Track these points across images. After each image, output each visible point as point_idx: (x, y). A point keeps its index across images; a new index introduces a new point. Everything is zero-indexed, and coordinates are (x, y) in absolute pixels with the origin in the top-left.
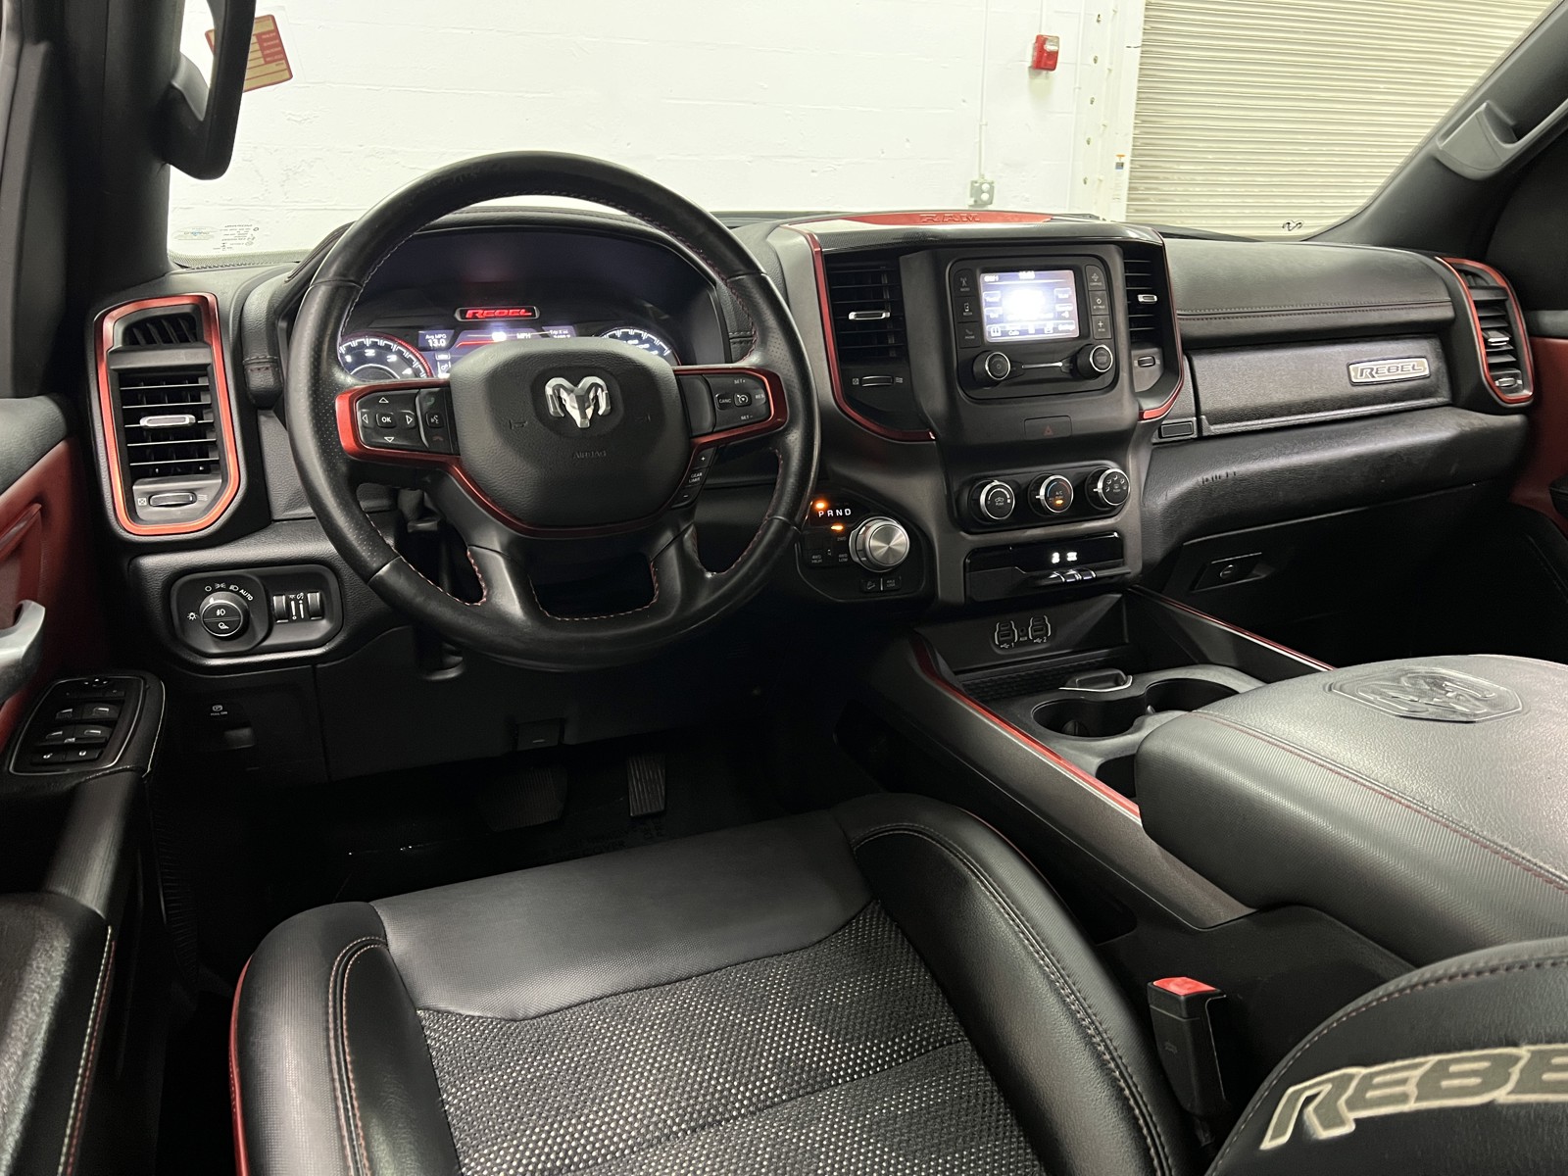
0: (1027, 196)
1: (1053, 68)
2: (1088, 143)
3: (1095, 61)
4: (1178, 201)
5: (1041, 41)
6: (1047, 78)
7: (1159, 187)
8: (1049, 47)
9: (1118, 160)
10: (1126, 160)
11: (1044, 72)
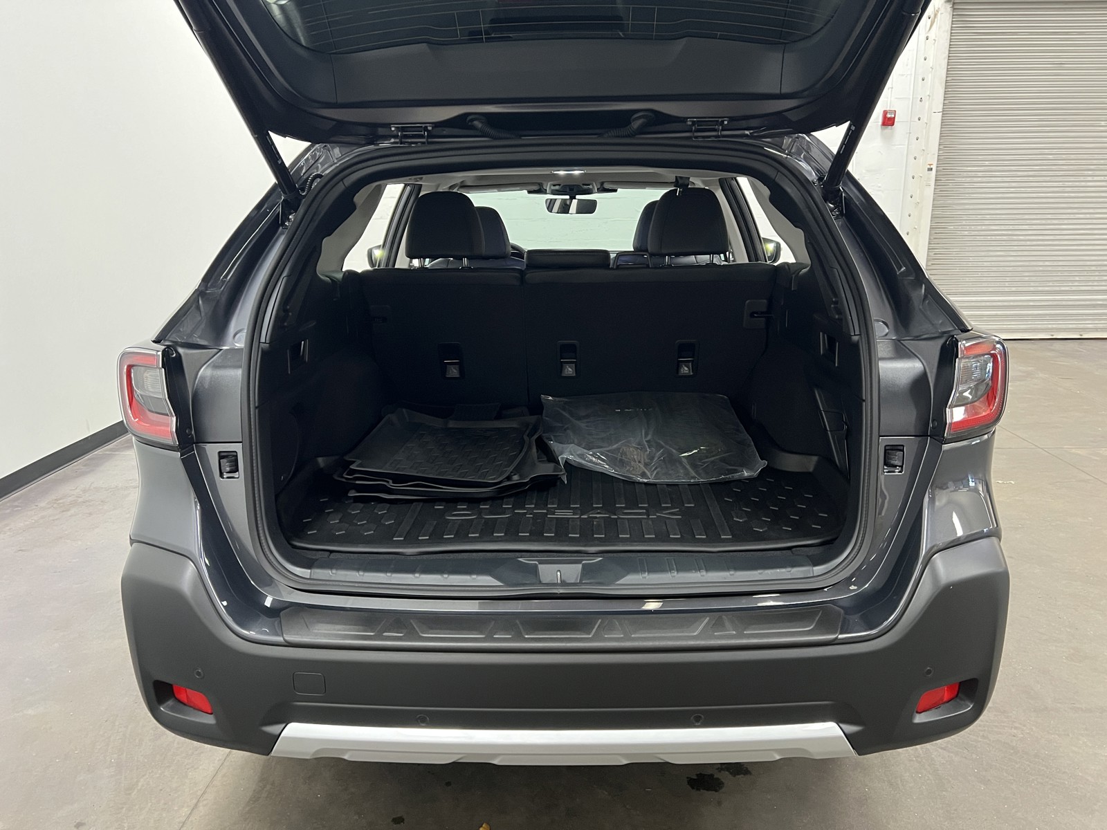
0: (880, 185)
1: (893, 124)
2: (915, 159)
3: (919, 120)
4: (967, 185)
5: (885, 113)
6: (891, 129)
7: (956, 179)
8: (889, 116)
9: (929, 167)
10: (934, 167)
11: (890, 127)
